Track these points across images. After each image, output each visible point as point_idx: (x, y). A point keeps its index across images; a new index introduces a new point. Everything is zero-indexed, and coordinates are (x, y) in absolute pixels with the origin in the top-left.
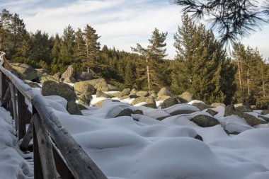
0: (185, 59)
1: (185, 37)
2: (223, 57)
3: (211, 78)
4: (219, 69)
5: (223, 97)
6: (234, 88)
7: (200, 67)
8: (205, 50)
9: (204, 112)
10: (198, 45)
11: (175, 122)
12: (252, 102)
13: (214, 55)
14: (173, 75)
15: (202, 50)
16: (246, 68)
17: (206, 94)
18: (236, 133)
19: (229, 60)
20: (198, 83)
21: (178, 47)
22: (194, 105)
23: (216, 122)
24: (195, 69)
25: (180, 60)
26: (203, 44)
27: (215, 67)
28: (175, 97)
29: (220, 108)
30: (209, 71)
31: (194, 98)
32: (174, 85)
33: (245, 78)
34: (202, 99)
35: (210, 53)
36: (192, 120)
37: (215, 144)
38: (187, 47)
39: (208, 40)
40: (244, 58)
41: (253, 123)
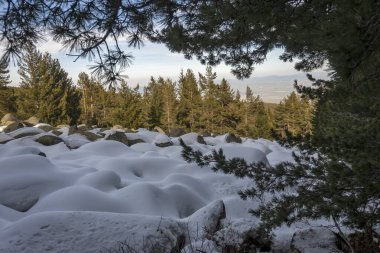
0: (31, 86)
1: (30, 65)
2: (69, 85)
3: (57, 103)
4: (66, 95)
5: (69, 120)
6: (79, 112)
7: (47, 94)
8: (52, 78)
9: (50, 133)
10: (44, 73)
11: (20, 144)
12: (95, 122)
13: (60, 82)
14: (18, 102)
15: (48, 78)
16: (90, 95)
17: (53, 118)
18: (77, 148)
19: (74, 88)
20: (45, 108)
21: (23, 75)
22: (40, 127)
23: (60, 140)
24: (41, 96)
25: (25, 87)
26: (48, 72)
27: (61, 94)
28: (21, 122)
29: (64, 129)
30: (56, 97)
31: (40, 122)
32: (21, 111)
33: (89, 103)
34: (49, 122)
35: (57, 81)
36: (37, 141)
37: (57, 158)
38: (33, 74)
39: (54, 69)
40: (88, 86)
41: (92, 138)
